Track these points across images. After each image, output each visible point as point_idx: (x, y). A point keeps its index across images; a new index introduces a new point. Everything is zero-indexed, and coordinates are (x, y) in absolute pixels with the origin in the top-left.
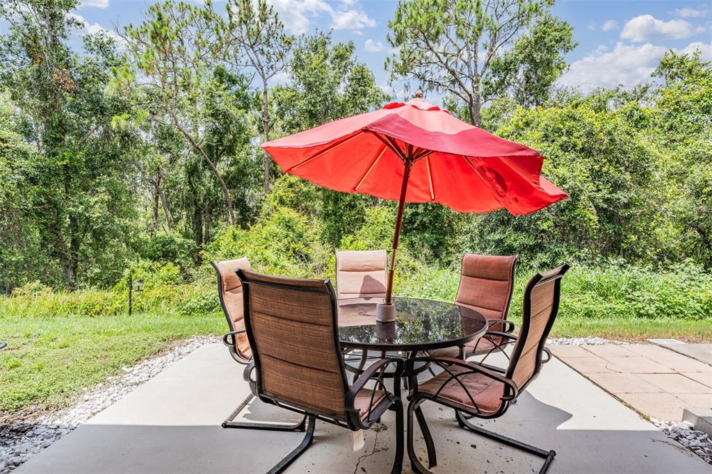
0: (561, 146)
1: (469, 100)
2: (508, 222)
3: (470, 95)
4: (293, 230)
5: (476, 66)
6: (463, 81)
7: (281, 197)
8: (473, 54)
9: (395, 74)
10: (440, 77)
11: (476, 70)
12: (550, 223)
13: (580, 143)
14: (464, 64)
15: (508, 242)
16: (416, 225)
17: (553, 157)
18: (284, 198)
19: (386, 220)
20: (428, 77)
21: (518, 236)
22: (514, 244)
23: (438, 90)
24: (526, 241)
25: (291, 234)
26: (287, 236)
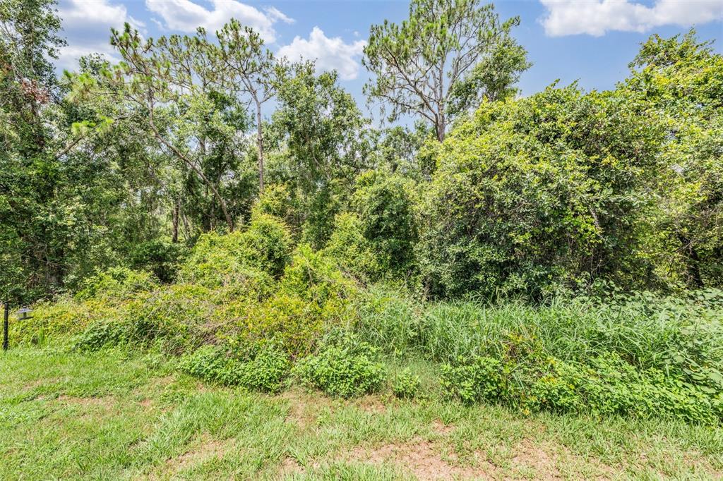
0: (538, 137)
1: (435, 120)
2: (471, 232)
3: (436, 115)
4: (269, 236)
5: (441, 91)
6: (431, 104)
7: (268, 205)
8: (438, 81)
9: (372, 98)
10: (411, 100)
11: (441, 95)
12: (528, 236)
13: (567, 129)
14: (432, 91)
15: (473, 257)
16: (382, 230)
17: (529, 150)
18: (271, 205)
19: (354, 226)
20: (400, 101)
21: (484, 250)
22: (479, 260)
23: (409, 113)
24: (495, 257)
25: (266, 239)
26: (263, 241)
